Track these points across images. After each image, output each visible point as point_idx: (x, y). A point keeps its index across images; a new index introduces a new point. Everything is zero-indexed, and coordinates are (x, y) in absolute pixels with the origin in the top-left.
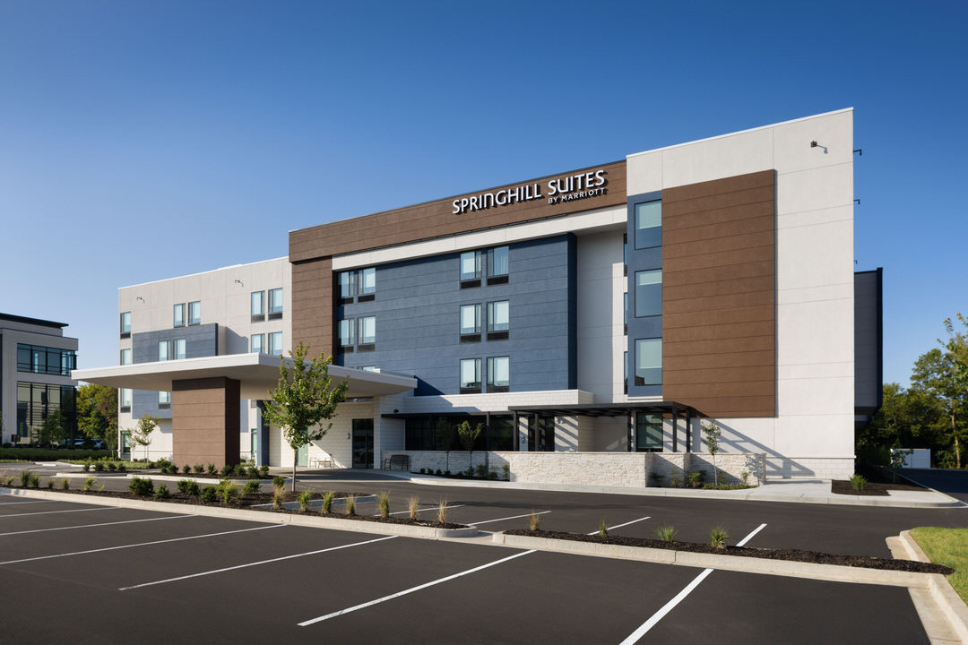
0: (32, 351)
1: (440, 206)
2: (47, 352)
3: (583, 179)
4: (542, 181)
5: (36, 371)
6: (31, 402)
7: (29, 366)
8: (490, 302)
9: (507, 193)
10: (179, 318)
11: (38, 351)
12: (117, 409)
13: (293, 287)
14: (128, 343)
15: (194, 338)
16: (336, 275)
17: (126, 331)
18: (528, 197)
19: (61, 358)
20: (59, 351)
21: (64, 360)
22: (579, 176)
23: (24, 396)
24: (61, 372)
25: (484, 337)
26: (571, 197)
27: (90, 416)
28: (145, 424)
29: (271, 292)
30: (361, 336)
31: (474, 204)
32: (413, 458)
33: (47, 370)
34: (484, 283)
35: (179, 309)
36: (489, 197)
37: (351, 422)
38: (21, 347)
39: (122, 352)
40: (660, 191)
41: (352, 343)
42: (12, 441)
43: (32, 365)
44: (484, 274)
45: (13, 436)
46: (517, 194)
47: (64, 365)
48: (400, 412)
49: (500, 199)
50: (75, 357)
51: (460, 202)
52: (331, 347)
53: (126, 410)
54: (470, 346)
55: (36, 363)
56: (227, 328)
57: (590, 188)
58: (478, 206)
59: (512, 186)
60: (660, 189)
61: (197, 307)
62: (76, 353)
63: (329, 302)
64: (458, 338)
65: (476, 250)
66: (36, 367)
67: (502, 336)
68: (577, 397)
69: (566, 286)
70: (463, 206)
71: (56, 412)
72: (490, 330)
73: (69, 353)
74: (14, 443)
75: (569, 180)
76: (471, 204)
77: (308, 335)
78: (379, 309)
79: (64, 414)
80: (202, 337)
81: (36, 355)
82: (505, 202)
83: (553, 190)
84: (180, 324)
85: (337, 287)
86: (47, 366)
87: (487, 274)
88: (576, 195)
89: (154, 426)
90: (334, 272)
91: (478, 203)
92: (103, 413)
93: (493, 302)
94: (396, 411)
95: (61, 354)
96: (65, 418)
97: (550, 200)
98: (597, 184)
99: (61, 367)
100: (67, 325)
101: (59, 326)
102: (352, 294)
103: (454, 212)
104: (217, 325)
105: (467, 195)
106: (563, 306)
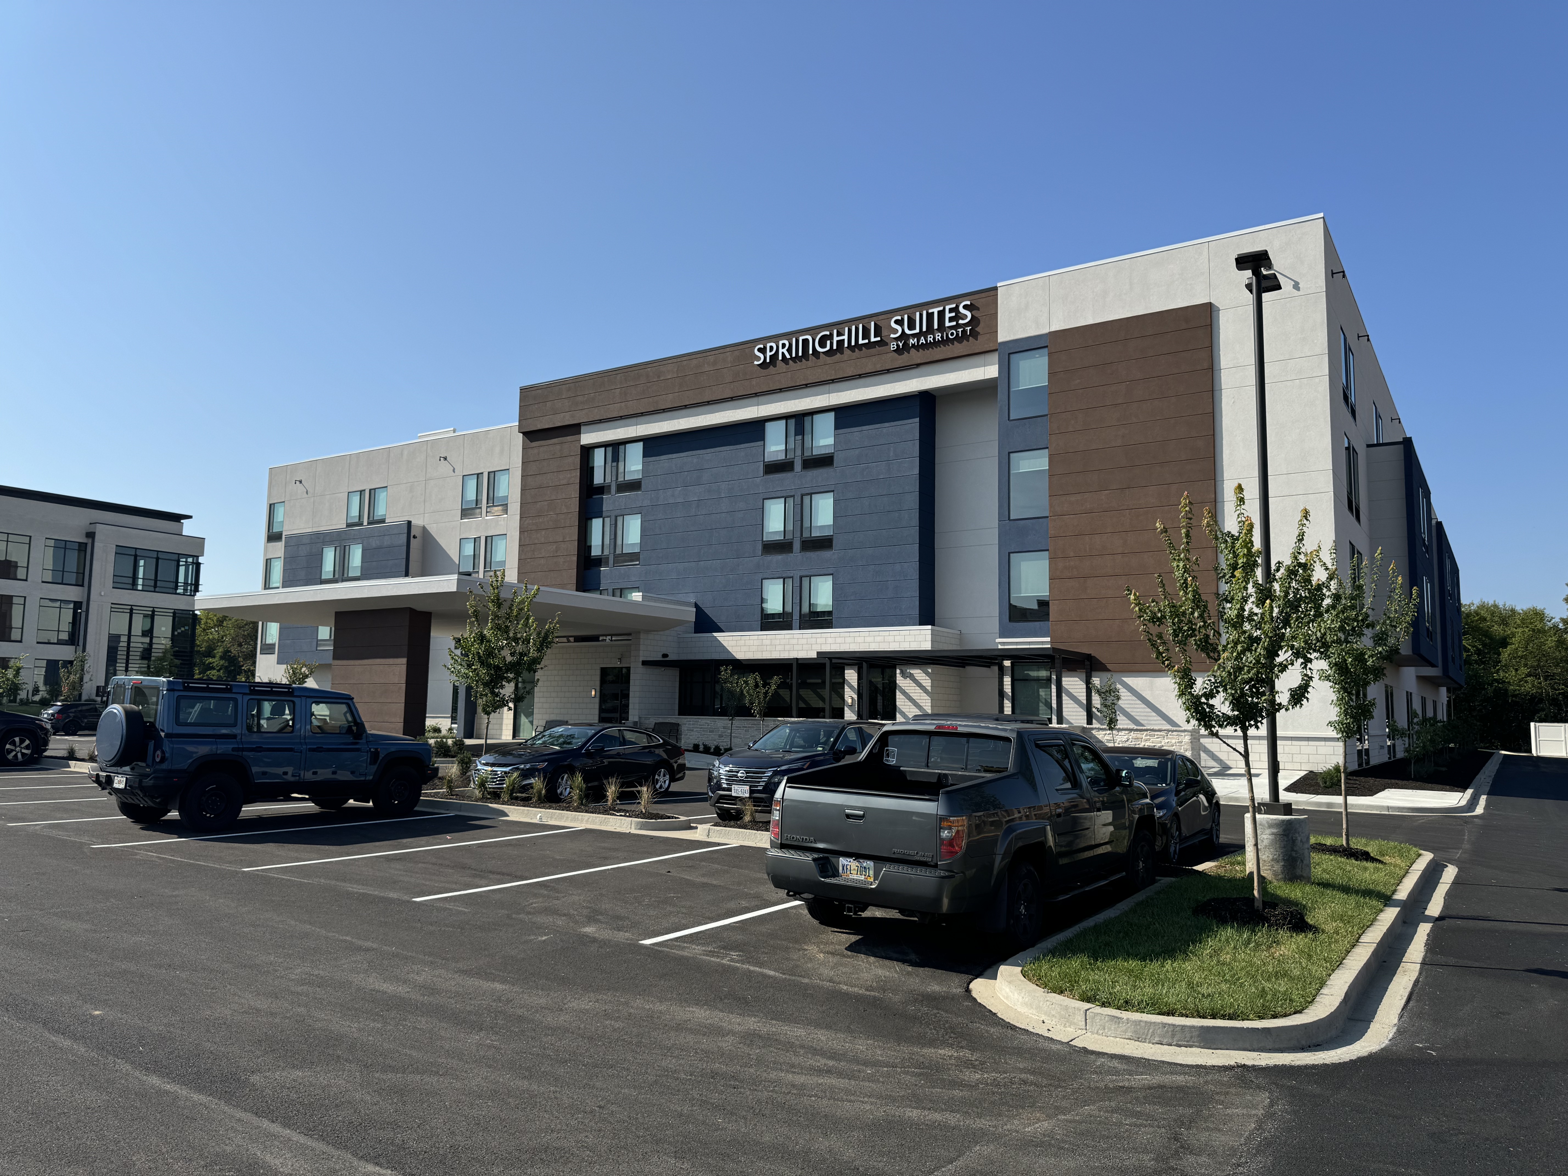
0: (136, 556)
1: (737, 353)
2: (157, 557)
3: (941, 314)
4: (881, 317)
5: (140, 588)
6: (129, 635)
7: (130, 581)
8: (807, 494)
9: (831, 335)
10: (355, 512)
11: (143, 557)
12: (255, 648)
13: (524, 470)
14: (279, 548)
15: (374, 543)
16: (587, 451)
17: (276, 529)
18: (861, 342)
19: (178, 566)
20: (176, 557)
21: (182, 570)
22: (935, 311)
23: (120, 626)
24: (176, 587)
25: (797, 546)
26: (922, 340)
27: (214, 657)
28: (294, 673)
29: (492, 475)
30: (619, 542)
31: (785, 351)
32: (684, 729)
33: (155, 586)
34: (798, 466)
35: (356, 500)
36: (805, 342)
37: (598, 672)
38: (121, 551)
39: (268, 563)
40: (1046, 334)
41: (606, 552)
42: (97, 695)
43: (135, 577)
44: (799, 452)
45: (98, 687)
46: (846, 337)
47: (181, 579)
48: (671, 657)
49: (822, 344)
50: (198, 565)
51: (765, 348)
52: (575, 558)
53: (268, 649)
54: (777, 559)
55: (141, 575)
56: (424, 527)
57: (951, 328)
58: (790, 354)
59: (839, 325)
60: (1046, 331)
61: (382, 497)
62: (201, 560)
63: (574, 492)
64: (760, 547)
65: (786, 417)
66: (140, 582)
67: (823, 543)
68: (929, 637)
69: (916, 471)
70: (769, 354)
71: (165, 652)
72: (806, 534)
73: (190, 560)
74: (99, 699)
75: (921, 316)
76: (781, 350)
77: (543, 540)
78: (647, 503)
79: (176, 655)
80: (387, 541)
81: (142, 563)
82: (828, 348)
83: (897, 331)
84: (357, 520)
85: (587, 470)
86: (156, 580)
87: (803, 453)
88: (930, 338)
89: (307, 677)
90: (582, 446)
91: (789, 350)
92: (235, 650)
93: (811, 494)
94: (665, 656)
95: (178, 561)
96: (177, 662)
97: (893, 346)
98: (961, 322)
99: (177, 582)
100: (190, 517)
101: (177, 518)
102: (608, 480)
103: (756, 363)
104: (409, 523)
105: (776, 338)
106: (912, 501)
